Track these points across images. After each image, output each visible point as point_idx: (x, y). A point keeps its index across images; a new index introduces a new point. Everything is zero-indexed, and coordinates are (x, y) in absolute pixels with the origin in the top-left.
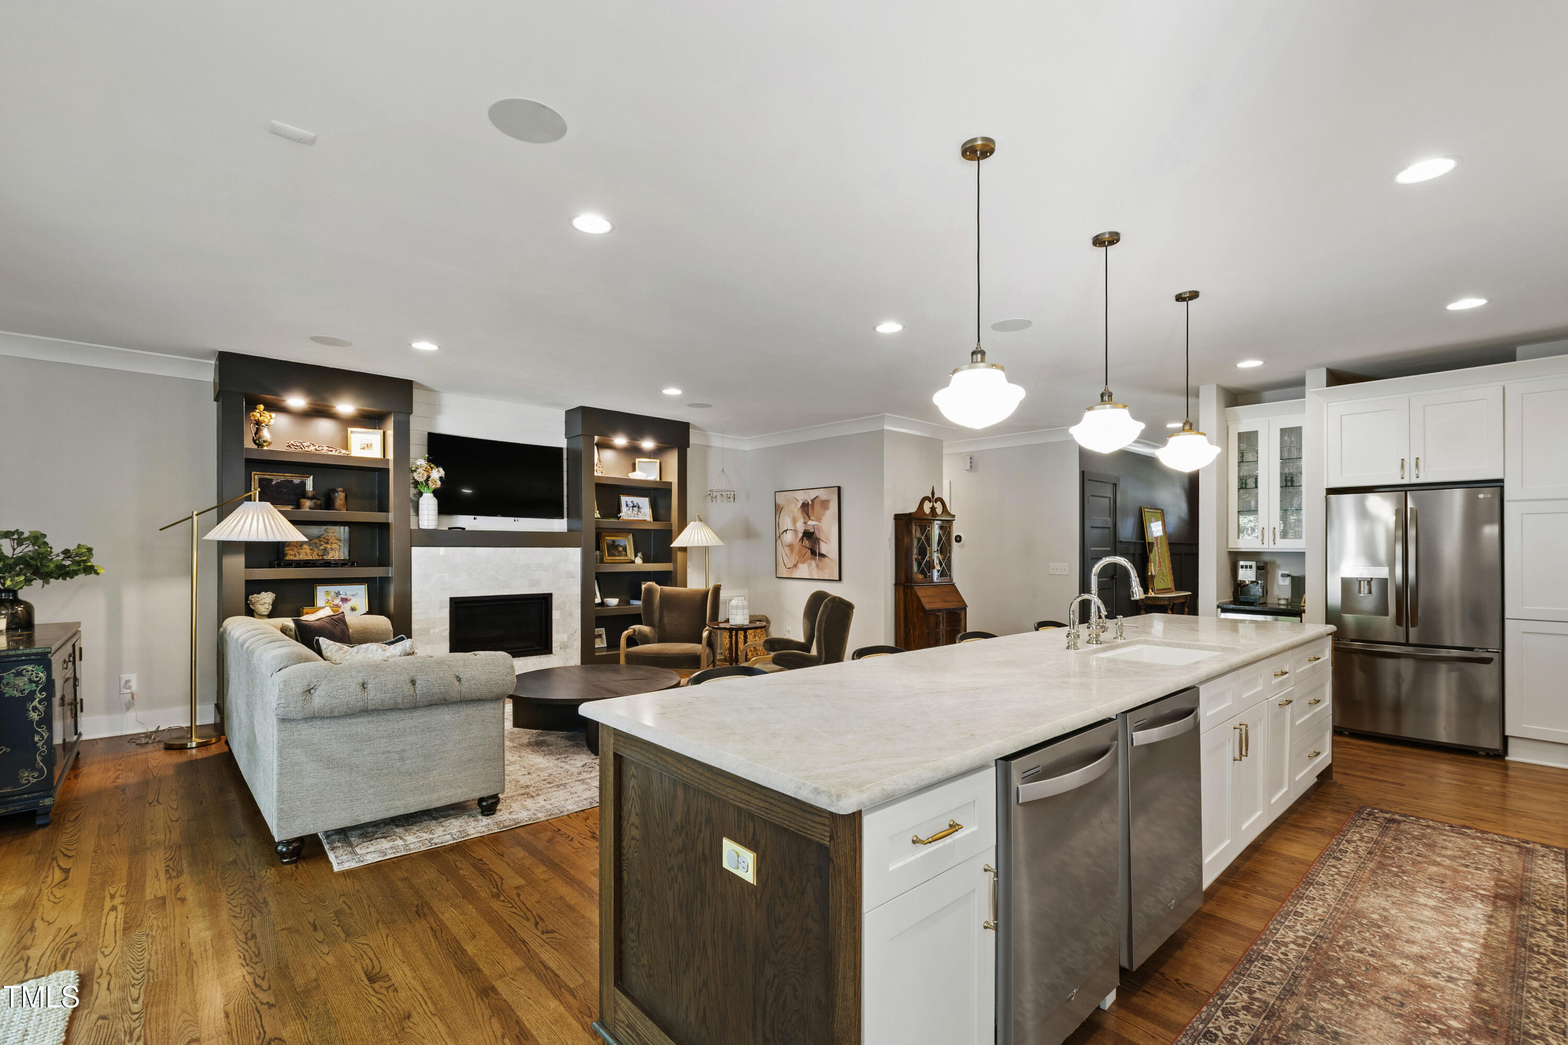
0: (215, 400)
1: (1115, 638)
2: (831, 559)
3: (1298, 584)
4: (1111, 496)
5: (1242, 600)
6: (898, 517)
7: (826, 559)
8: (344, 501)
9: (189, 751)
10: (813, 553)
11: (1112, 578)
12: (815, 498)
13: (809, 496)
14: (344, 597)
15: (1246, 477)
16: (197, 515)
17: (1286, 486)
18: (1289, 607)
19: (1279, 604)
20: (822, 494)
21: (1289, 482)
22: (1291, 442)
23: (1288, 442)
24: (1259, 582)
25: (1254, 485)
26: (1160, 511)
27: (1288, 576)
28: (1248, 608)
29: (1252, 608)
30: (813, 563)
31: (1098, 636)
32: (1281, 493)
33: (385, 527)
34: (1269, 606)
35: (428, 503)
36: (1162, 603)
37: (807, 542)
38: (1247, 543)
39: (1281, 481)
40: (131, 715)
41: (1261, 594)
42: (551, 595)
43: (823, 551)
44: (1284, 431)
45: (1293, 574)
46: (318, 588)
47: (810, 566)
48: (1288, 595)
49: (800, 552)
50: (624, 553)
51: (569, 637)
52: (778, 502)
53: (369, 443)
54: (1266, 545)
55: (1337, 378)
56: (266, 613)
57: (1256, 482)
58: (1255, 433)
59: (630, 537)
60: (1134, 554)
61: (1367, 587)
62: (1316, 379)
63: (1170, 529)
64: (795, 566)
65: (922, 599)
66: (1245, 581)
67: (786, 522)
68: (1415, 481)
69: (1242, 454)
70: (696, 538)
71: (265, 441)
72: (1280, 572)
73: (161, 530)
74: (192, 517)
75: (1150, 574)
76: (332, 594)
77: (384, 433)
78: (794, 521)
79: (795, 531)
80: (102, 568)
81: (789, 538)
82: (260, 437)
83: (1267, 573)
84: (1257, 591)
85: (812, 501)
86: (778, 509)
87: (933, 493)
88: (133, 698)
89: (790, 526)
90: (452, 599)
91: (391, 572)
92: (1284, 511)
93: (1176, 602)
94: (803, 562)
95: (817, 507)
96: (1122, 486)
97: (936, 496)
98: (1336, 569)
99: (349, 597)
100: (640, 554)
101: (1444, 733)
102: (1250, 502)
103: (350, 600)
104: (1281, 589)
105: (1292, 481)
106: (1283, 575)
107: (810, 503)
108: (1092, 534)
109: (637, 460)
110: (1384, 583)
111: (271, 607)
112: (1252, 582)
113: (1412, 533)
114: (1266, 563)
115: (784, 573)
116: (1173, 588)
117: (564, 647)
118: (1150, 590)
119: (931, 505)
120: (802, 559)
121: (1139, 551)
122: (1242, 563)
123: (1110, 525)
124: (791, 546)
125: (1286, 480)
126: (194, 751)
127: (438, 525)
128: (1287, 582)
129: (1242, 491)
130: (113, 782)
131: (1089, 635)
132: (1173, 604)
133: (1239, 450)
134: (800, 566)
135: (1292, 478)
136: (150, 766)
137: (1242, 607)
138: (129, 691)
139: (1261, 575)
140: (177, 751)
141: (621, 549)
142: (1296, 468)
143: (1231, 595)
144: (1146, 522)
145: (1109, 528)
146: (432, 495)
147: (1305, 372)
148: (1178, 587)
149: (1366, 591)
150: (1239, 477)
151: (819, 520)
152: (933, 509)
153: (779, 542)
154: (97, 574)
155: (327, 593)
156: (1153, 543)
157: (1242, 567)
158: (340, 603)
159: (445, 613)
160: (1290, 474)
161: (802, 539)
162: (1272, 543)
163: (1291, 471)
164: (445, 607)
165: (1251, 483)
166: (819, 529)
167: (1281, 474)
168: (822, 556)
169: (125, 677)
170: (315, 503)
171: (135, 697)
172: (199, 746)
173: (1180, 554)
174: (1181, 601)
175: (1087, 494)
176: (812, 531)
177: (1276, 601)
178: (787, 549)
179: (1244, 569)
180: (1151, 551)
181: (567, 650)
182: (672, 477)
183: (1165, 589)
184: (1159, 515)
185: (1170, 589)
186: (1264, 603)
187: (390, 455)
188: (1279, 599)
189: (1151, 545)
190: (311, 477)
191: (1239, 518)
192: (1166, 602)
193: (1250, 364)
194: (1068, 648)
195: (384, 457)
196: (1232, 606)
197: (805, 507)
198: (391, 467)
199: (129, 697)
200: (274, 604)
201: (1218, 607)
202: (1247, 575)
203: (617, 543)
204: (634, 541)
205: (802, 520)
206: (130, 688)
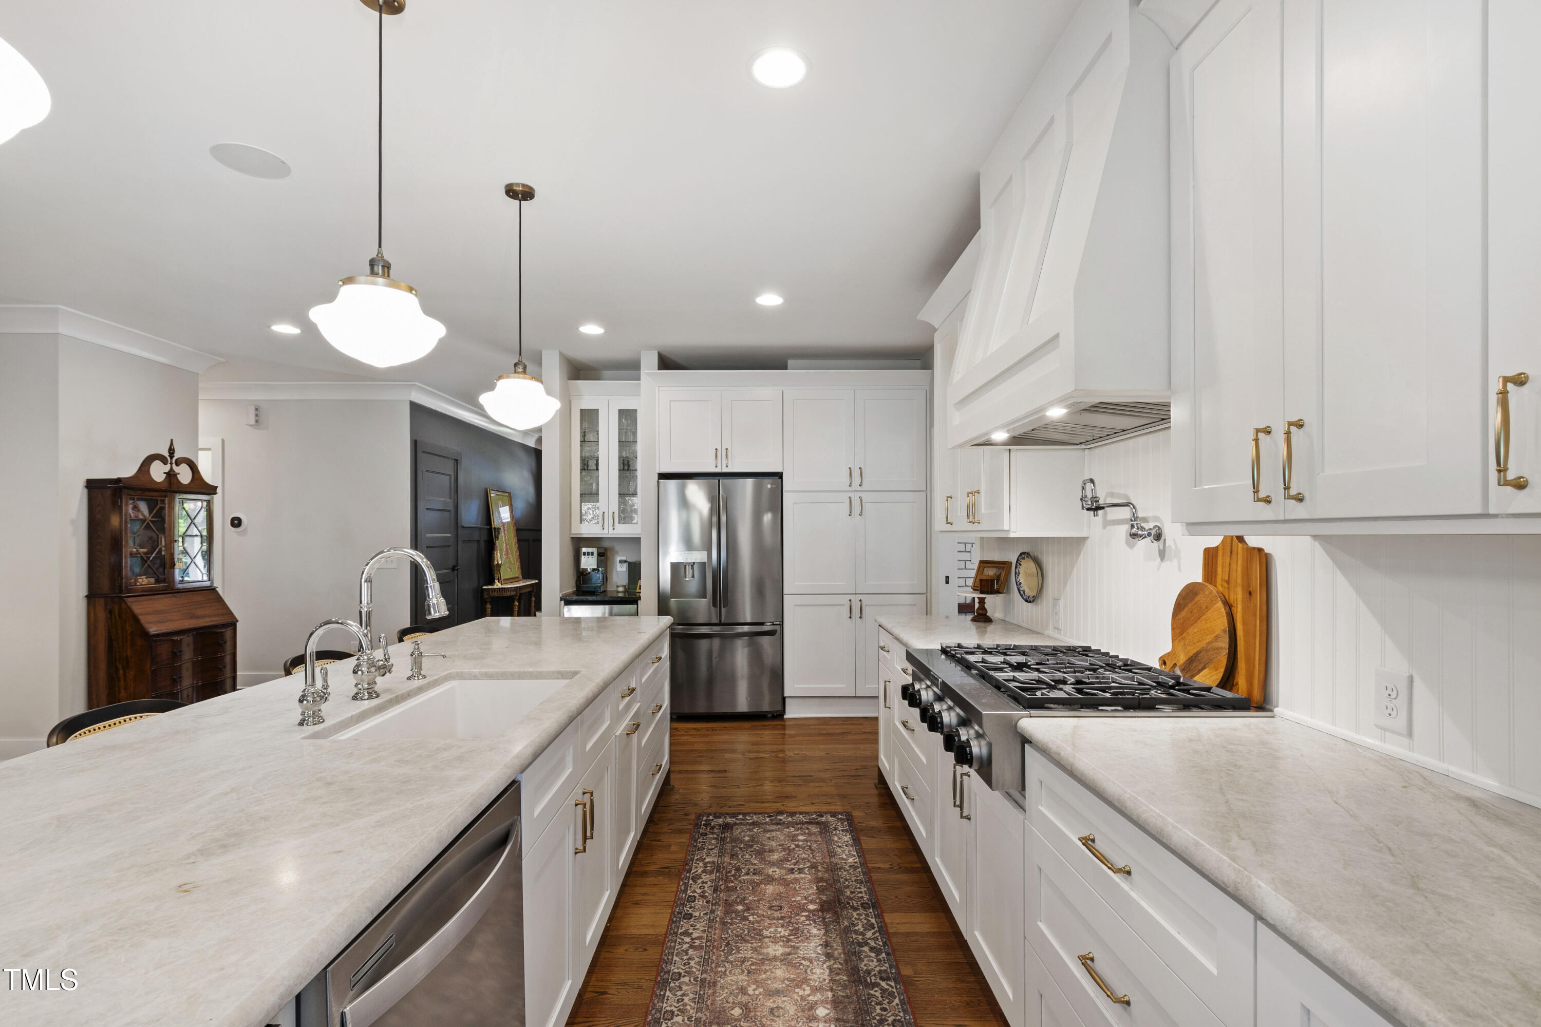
1: (409, 678)
3: (634, 570)
4: (452, 473)
5: (584, 589)
6: (93, 486)
11: (453, 569)
15: (588, 458)
17: (624, 469)
18: (627, 596)
19: (618, 592)
21: (626, 466)
22: (628, 425)
23: (626, 424)
24: (600, 569)
25: (595, 468)
26: (507, 494)
27: (625, 561)
28: (589, 598)
29: (593, 598)
31: (373, 683)
32: (620, 477)
34: (609, 595)
36: (508, 594)
38: (588, 530)
39: (619, 465)
41: (602, 583)
44: (621, 412)
45: (630, 560)
48: (624, 581)
54: (606, 531)
55: (666, 363)
57: (597, 464)
58: (596, 411)
60: (478, 541)
61: (691, 571)
62: (649, 361)
63: (518, 514)
65: (141, 617)
66: (587, 569)
68: (725, 470)
69: (584, 434)
72: (618, 558)
75: (496, 563)
83: (607, 559)
84: (597, 578)
87: (172, 451)
92: (622, 495)
93: (522, 591)
96: (465, 463)
97: (177, 455)
98: (666, 553)
101: (743, 704)
102: (591, 484)
104: (619, 575)
105: (629, 466)
106: (621, 562)
108: (427, 518)
110: (703, 565)
112: (594, 570)
113: (723, 519)
114: (606, 549)
116: (521, 577)
118: (497, 581)
119: (167, 468)
121: (484, 537)
122: (584, 550)
123: (451, 507)
125: (623, 464)
128: (625, 566)
129: (584, 473)
131: (356, 685)
132: (520, 594)
133: (581, 429)
135: (628, 462)
137: (584, 598)
139: (602, 561)
142: (632, 453)
143: (574, 584)
144: (493, 507)
145: (449, 511)
147: (639, 353)
148: (526, 576)
149: (690, 576)
150: (581, 457)
152: (171, 475)
156: (499, 529)
157: (584, 554)
160: (627, 457)
162: (611, 528)
163: (628, 455)
165: (592, 465)
167: (620, 457)
173: (528, 540)
174: (528, 590)
175: (421, 468)
177: (614, 588)
179: (586, 556)
180: (497, 537)
183: (513, 578)
184: (507, 498)
185: (517, 577)
186: (604, 591)
188: (618, 587)
189: (498, 530)
191: (581, 505)
192: (513, 593)
193: (592, 329)
194: (301, 724)
196: (575, 597)
201: (561, 599)
202: (589, 562)
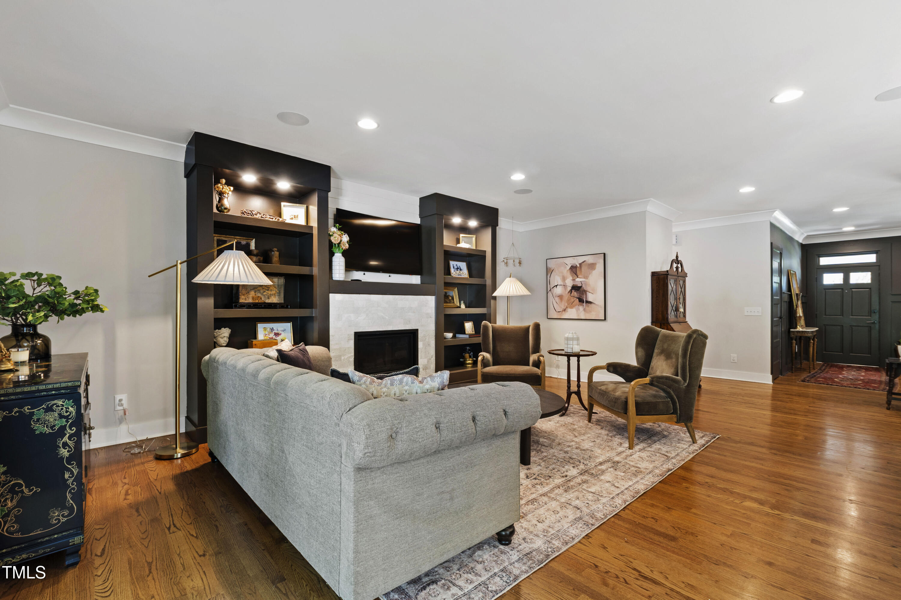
0: (185, 177)
2: (597, 305)
4: (779, 261)
6: (654, 274)
7: (592, 305)
8: (278, 258)
9: (175, 461)
10: (581, 301)
11: (780, 318)
12: (583, 262)
13: (577, 262)
14: (276, 332)
16: (180, 264)
20: (590, 260)
26: (795, 273)
30: (581, 308)
33: (310, 278)
35: (339, 261)
37: (576, 293)
40: (124, 427)
42: (417, 330)
43: (590, 299)
46: (259, 325)
47: (578, 310)
49: (568, 300)
50: (452, 301)
51: (428, 361)
52: (549, 266)
53: (296, 215)
56: (225, 345)
59: (456, 289)
60: (787, 302)
64: (565, 310)
67: (556, 279)
70: (511, 289)
71: (226, 209)
73: (149, 276)
74: (176, 265)
75: (798, 315)
76: (268, 329)
77: (307, 207)
78: (564, 279)
79: (565, 286)
80: (106, 307)
81: (559, 291)
82: (222, 205)
85: (580, 264)
86: (549, 271)
87: (677, 257)
88: (125, 414)
89: (560, 282)
90: (356, 333)
91: (315, 313)
94: (572, 308)
95: (584, 268)
96: (783, 255)
99: (280, 332)
100: (462, 302)
103: (280, 334)
107: (578, 265)
108: (774, 287)
109: (461, 235)
111: (228, 340)
115: (555, 315)
117: (425, 368)
118: (798, 326)
119: (676, 265)
120: (571, 305)
121: (788, 299)
123: (779, 282)
124: (561, 297)
126: (179, 461)
127: (346, 277)
130: (125, 499)
134: (569, 310)
136: (152, 479)
138: (121, 408)
140: (168, 461)
141: (450, 298)
144: (791, 280)
146: (341, 255)
151: (586, 277)
152: (677, 268)
153: (550, 294)
154: (102, 311)
155: (265, 329)
158: (274, 337)
159: (351, 344)
161: (571, 291)
164: (351, 339)
166: (586, 284)
168: (588, 302)
169: (118, 397)
170: (259, 259)
171: (127, 413)
172: (184, 456)
175: (773, 259)
176: (580, 285)
178: (557, 299)
180: (798, 299)
181: (427, 370)
182: (487, 247)
187: (314, 223)
189: (799, 295)
190: (254, 240)
192: (810, 335)
195: (307, 224)
197: (574, 269)
198: (315, 232)
199: (122, 413)
200: (231, 337)
203: (448, 294)
204: (458, 292)
205: (571, 278)
206: (122, 405)
